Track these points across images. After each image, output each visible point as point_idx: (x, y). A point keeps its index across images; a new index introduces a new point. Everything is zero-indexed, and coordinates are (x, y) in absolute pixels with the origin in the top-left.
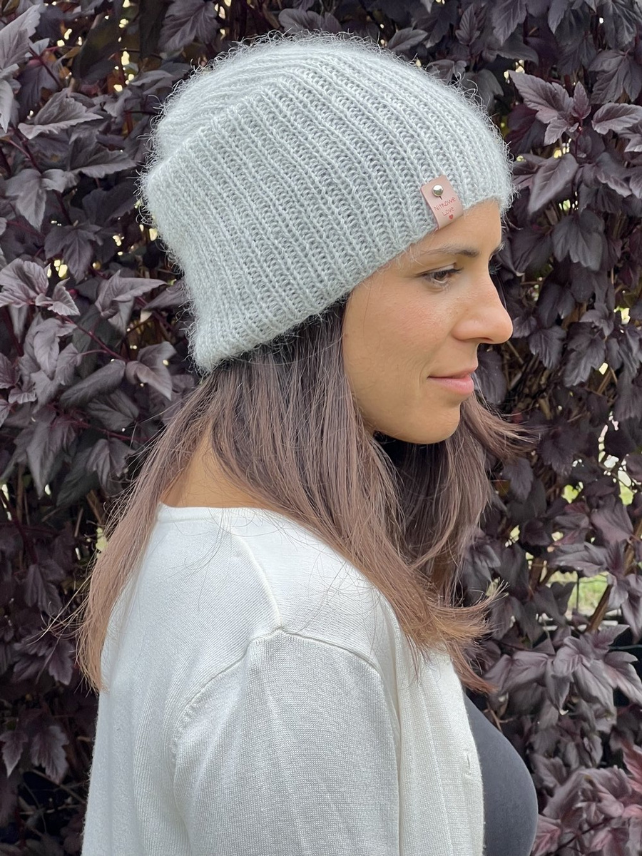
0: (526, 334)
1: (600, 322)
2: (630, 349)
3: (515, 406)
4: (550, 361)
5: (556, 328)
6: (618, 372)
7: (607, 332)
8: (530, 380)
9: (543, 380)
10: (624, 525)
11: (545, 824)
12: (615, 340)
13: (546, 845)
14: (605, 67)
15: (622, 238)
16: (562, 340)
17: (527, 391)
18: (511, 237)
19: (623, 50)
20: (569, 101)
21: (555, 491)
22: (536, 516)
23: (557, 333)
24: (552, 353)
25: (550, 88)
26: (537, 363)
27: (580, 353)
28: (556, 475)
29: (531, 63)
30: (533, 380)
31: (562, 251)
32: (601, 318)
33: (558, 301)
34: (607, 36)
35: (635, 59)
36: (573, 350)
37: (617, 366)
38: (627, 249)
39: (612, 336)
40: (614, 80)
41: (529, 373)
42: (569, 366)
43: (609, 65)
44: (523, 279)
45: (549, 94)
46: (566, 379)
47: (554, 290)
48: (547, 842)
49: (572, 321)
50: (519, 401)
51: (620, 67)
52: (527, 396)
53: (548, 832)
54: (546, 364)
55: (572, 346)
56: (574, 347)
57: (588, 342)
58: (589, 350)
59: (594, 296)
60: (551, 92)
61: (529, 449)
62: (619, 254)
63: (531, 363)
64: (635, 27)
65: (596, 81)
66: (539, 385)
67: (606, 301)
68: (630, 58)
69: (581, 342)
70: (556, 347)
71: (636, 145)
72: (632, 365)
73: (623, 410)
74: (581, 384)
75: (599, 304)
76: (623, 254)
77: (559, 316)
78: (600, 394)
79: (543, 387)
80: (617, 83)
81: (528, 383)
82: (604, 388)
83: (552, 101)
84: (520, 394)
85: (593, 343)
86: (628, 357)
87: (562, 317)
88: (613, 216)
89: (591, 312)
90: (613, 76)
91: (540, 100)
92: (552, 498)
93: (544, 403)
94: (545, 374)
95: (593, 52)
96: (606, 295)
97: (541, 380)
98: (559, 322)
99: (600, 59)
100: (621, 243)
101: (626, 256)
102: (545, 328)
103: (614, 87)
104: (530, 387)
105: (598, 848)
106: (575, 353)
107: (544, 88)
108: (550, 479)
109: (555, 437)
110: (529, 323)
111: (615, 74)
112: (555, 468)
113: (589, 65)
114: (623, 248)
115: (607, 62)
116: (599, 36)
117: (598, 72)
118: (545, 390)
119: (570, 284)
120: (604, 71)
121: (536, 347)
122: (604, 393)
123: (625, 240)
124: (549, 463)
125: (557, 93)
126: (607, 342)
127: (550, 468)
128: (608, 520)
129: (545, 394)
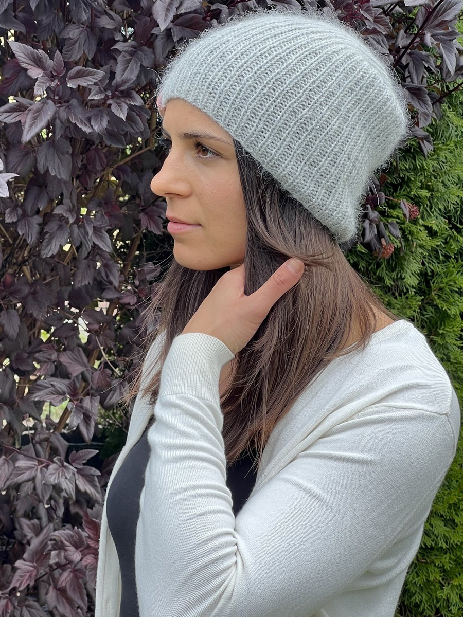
0: (15, 220)
1: (66, 214)
2: (87, 233)
3: (6, 271)
4: (31, 240)
5: (36, 217)
6: (78, 249)
7: (71, 221)
8: (17, 253)
9: (26, 254)
10: (80, 360)
11: (26, 566)
12: (76, 225)
13: (26, 581)
14: (71, 35)
15: (81, 154)
16: (39, 225)
17: (14, 261)
18: (5, 153)
19: (82, 24)
20: (49, 63)
21: (34, 333)
22: (22, 347)
23: (37, 220)
24: (33, 233)
25: (37, 53)
26: (22, 241)
27: (51, 234)
28: (35, 320)
29: (20, 33)
30: (19, 253)
31: (43, 167)
32: (67, 211)
33: (37, 198)
34: (72, 13)
35: (91, 30)
36: (47, 233)
37: (78, 244)
38: (85, 161)
39: (74, 223)
40: (77, 45)
41: (16, 248)
42: (44, 243)
43: (73, 34)
44: (13, 183)
45: (36, 57)
46: (43, 252)
47: (35, 190)
48: (28, 579)
49: (46, 212)
50: (9, 267)
51: (81, 36)
52: (14, 264)
53: (28, 572)
54: (29, 242)
55: (46, 229)
56: (48, 230)
57: (57, 227)
58: (58, 232)
59: (62, 195)
60: (38, 56)
61: (16, 302)
62: (80, 165)
63: (18, 242)
64: (90, 9)
65: (65, 45)
66: (23, 257)
67: (71, 198)
68: (88, 29)
69: (52, 226)
70: (36, 229)
71: (96, 94)
72: (87, 243)
73: (80, 278)
74: (52, 257)
75: (66, 201)
76: (83, 165)
77: (39, 209)
78: (66, 264)
79: (26, 258)
80: (79, 47)
81: (16, 255)
82: (69, 260)
83: (38, 62)
84: (10, 263)
85: (60, 227)
86: (85, 237)
87: (41, 210)
88: (76, 139)
89: (60, 206)
90: (76, 42)
91: (29, 62)
92: (32, 339)
93: (26, 269)
94: (27, 249)
95: (62, 24)
96: (71, 194)
97: (24, 253)
98: (38, 212)
99: (68, 30)
100: (81, 157)
101: (85, 166)
102: (29, 217)
103: (77, 49)
104: (17, 258)
105: (64, 585)
106: (48, 235)
107: (32, 53)
108: (31, 324)
109: (34, 293)
110: (17, 213)
111: (77, 40)
112: (35, 315)
113: (60, 33)
114: (82, 161)
115: (72, 33)
116: (66, 13)
117: (66, 39)
118: (27, 260)
119: (46, 187)
120: (70, 38)
121: (22, 229)
122: (68, 264)
123: (84, 156)
124: (31, 312)
125: (42, 57)
126: (70, 226)
127: (32, 315)
128: (69, 358)
129: (27, 263)
